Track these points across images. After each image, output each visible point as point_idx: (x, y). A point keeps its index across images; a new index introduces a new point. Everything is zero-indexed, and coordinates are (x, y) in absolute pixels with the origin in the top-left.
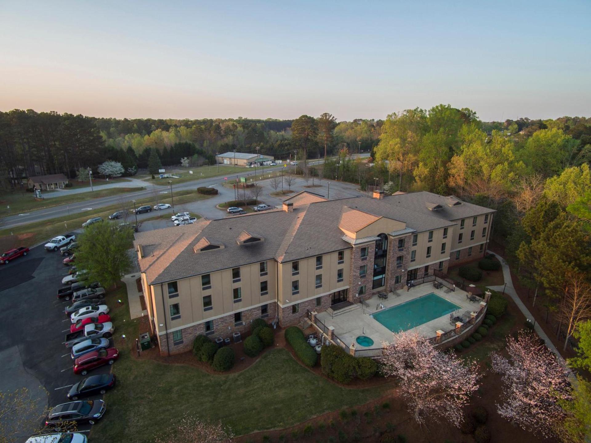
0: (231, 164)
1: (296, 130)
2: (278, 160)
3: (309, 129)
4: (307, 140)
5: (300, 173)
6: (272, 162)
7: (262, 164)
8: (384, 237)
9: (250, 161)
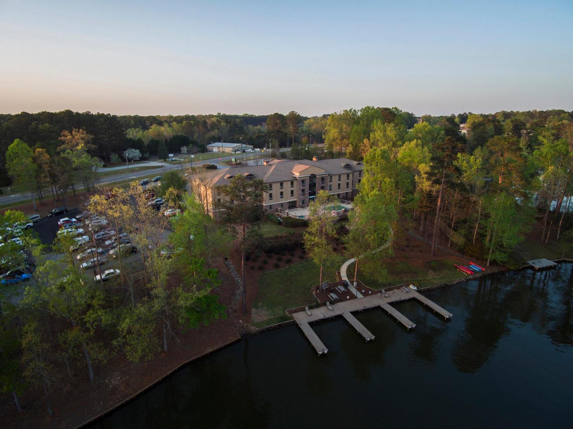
0: (219, 151)
1: (271, 124)
2: (256, 148)
3: (280, 123)
4: (279, 131)
5: (274, 156)
6: (252, 150)
7: (244, 152)
8: (313, 177)
9: (235, 149)
